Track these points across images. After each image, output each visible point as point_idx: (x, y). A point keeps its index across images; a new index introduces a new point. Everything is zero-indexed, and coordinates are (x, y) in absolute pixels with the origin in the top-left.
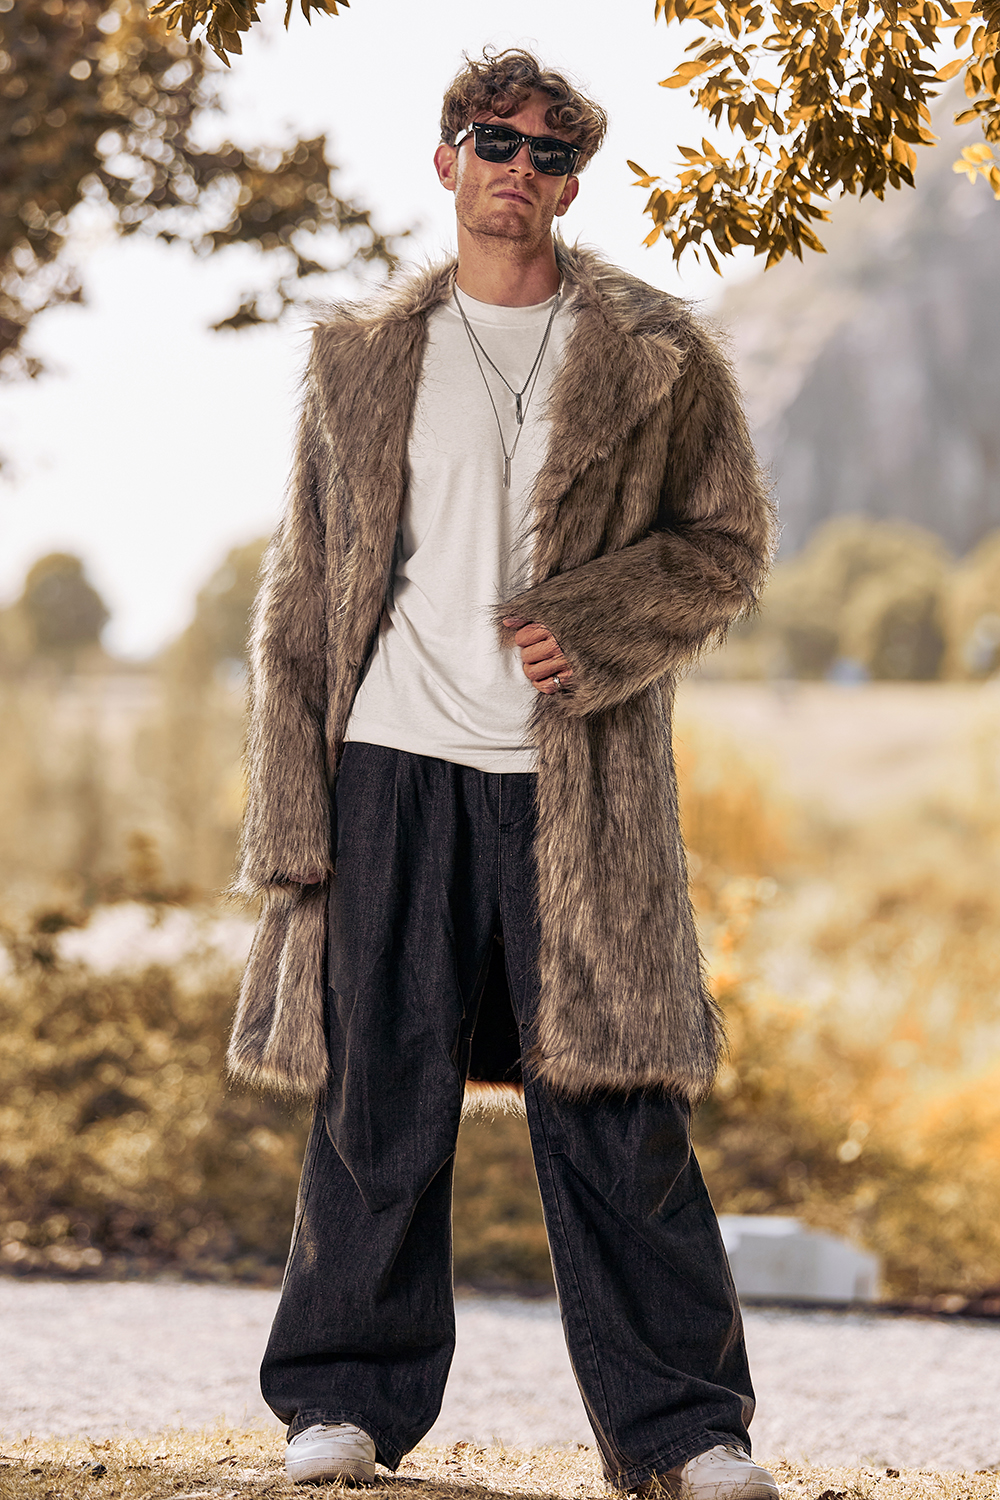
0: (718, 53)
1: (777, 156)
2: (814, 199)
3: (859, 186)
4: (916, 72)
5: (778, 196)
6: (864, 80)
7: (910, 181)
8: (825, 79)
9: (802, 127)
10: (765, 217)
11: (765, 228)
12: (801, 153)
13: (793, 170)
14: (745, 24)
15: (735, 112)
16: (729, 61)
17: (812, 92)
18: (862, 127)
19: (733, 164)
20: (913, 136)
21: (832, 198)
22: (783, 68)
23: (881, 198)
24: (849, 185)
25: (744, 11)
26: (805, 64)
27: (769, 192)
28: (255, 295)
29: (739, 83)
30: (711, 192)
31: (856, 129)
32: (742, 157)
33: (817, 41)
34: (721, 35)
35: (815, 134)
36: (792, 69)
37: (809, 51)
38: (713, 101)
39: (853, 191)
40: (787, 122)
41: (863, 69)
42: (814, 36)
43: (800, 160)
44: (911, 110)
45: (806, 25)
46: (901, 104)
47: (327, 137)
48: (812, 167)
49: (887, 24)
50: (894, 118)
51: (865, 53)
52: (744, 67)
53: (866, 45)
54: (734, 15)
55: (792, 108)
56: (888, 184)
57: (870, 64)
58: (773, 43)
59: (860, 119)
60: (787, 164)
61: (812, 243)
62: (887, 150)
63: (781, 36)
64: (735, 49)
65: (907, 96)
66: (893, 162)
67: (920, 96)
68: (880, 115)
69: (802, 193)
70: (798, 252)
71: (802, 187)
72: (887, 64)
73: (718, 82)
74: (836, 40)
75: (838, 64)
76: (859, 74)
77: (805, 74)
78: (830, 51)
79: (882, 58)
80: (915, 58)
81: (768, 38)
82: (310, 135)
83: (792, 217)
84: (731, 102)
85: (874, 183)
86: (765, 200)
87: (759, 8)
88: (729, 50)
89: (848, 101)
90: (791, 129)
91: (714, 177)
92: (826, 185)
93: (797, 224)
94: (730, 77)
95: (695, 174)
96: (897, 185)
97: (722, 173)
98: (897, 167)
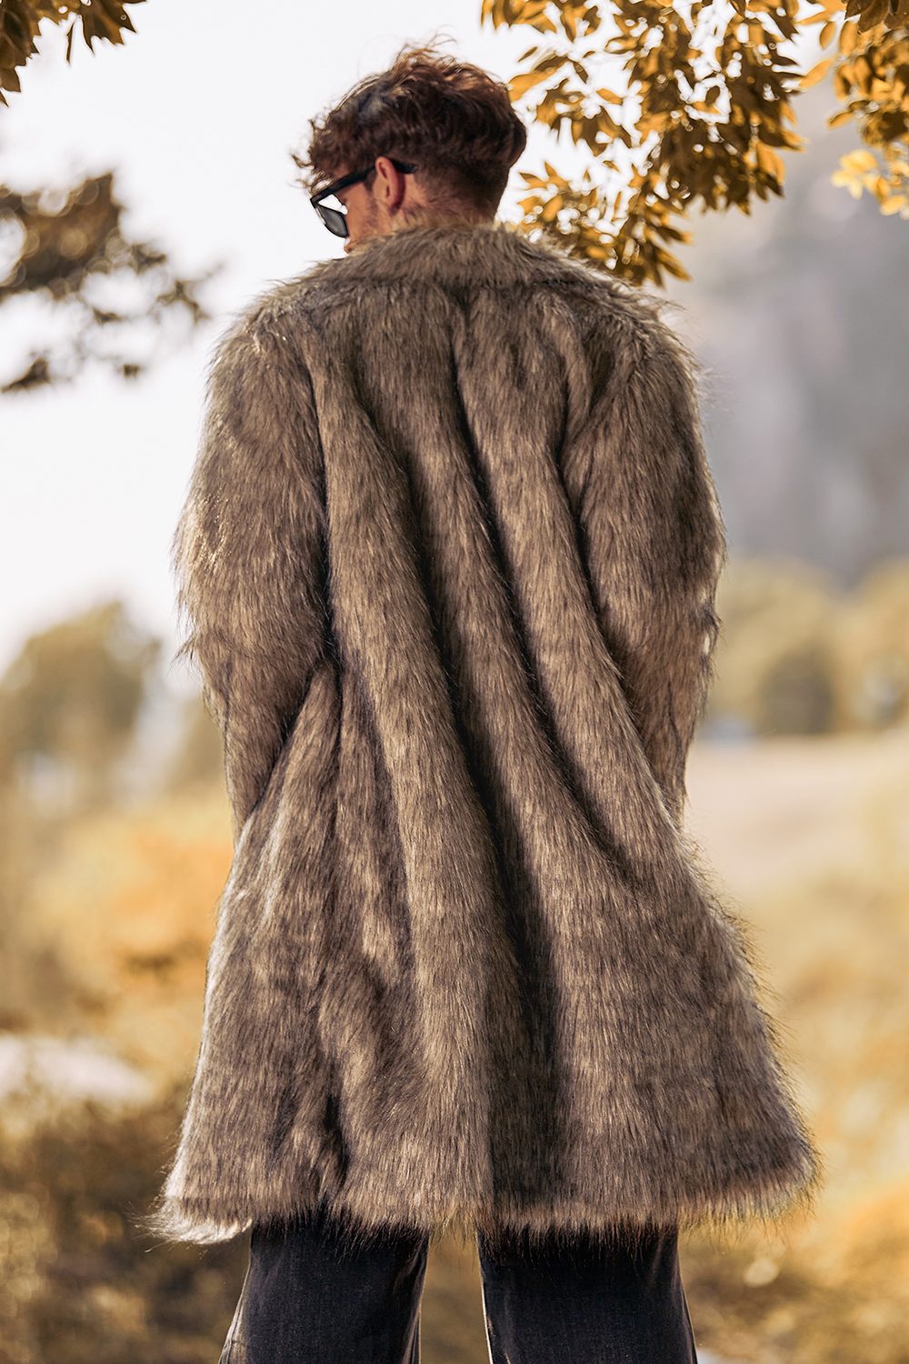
0: (554, 62)
1: (629, 175)
2: (672, 220)
3: (721, 201)
4: (777, 69)
5: (633, 218)
6: (719, 81)
7: (777, 190)
8: (674, 83)
9: (654, 139)
10: (619, 244)
11: (619, 255)
12: (655, 169)
13: (646, 189)
14: (582, 26)
15: (578, 127)
16: (567, 70)
17: (661, 98)
18: (721, 134)
19: (580, 187)
20: (778, 140)
21: (693, 218)
22: (628, 74)
23: (747, 212)
24: (711, 202)
25: (579, 12)
26: (652, 67)
27: (623, 214)
28: (47, 351)
29: (579, 94)
30: (555, 220)
31: (714, 136)
32: (587, 176)
33: (664, 41)
34: (555, 42)
35: (670, 145)
36: (637, 74)
37: (655, 53)
38: (551, 115)
39: (715, 207)
40: (635, 135)
41: (717, 67)
42: (661, 36)
43: (654, 177)
44: (773, 111)
45: (652, 23)
46: (761, 104)
47: (116, 176)
48: (668, 184)
49: (740, 18)
50: (755, 121)
51: (719, 53)
52: (584, 76)
53: (719, 42)
54: (568, 18)
55: (642, 119)
56: (753, 197)
57: (724, 62)
58: (617, 46)
59: (719, 125)
60: (639, 182)
61: (674, 270)
62: (750, 159)
63: (625, 38)
64: (574, 57)
65: (769, 95)
66: (758, 171)
67: (782, 95)
68: (739, 119)
69: (659, 215)
70: (659, 281)
71: (659, 208)
72: (744, 62)
73: (556, 95)
74: (684, 39)
75: (687, 65)
76: (713, 75)
77: (652, 79)
78: (678, 51)
79: (738, 56)
80: (773, 53)
81: (609, 41)
82: (98, 173)
83: (649, 242)
84: (572, 116)
85: (738, 196)
86: (620, 225)
87: (595, 8)
88: (565, 59)
89: (702, 106)
90: (642, 141)
91: (558, 203)
92: (685, 202)
93: (656, 250)
94: (568, 88)
95: (536, 201)
96: (763, 196)
97: (567, 196)
98: (762, 177)
